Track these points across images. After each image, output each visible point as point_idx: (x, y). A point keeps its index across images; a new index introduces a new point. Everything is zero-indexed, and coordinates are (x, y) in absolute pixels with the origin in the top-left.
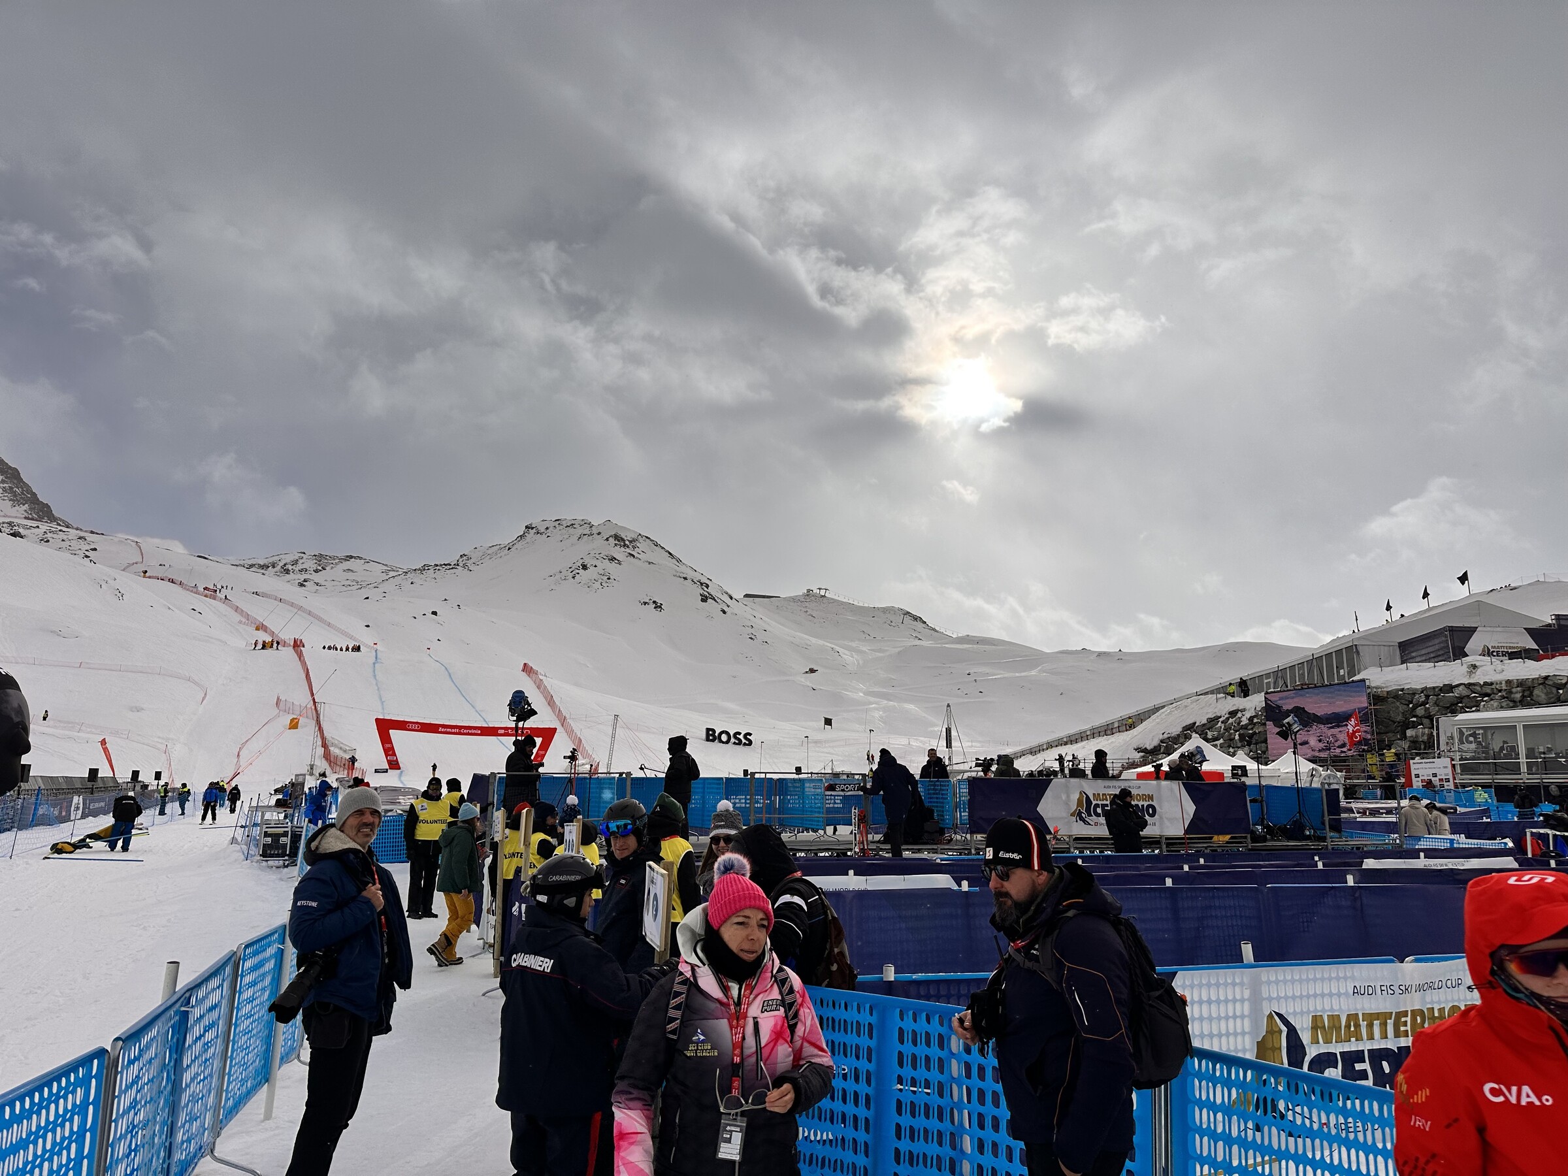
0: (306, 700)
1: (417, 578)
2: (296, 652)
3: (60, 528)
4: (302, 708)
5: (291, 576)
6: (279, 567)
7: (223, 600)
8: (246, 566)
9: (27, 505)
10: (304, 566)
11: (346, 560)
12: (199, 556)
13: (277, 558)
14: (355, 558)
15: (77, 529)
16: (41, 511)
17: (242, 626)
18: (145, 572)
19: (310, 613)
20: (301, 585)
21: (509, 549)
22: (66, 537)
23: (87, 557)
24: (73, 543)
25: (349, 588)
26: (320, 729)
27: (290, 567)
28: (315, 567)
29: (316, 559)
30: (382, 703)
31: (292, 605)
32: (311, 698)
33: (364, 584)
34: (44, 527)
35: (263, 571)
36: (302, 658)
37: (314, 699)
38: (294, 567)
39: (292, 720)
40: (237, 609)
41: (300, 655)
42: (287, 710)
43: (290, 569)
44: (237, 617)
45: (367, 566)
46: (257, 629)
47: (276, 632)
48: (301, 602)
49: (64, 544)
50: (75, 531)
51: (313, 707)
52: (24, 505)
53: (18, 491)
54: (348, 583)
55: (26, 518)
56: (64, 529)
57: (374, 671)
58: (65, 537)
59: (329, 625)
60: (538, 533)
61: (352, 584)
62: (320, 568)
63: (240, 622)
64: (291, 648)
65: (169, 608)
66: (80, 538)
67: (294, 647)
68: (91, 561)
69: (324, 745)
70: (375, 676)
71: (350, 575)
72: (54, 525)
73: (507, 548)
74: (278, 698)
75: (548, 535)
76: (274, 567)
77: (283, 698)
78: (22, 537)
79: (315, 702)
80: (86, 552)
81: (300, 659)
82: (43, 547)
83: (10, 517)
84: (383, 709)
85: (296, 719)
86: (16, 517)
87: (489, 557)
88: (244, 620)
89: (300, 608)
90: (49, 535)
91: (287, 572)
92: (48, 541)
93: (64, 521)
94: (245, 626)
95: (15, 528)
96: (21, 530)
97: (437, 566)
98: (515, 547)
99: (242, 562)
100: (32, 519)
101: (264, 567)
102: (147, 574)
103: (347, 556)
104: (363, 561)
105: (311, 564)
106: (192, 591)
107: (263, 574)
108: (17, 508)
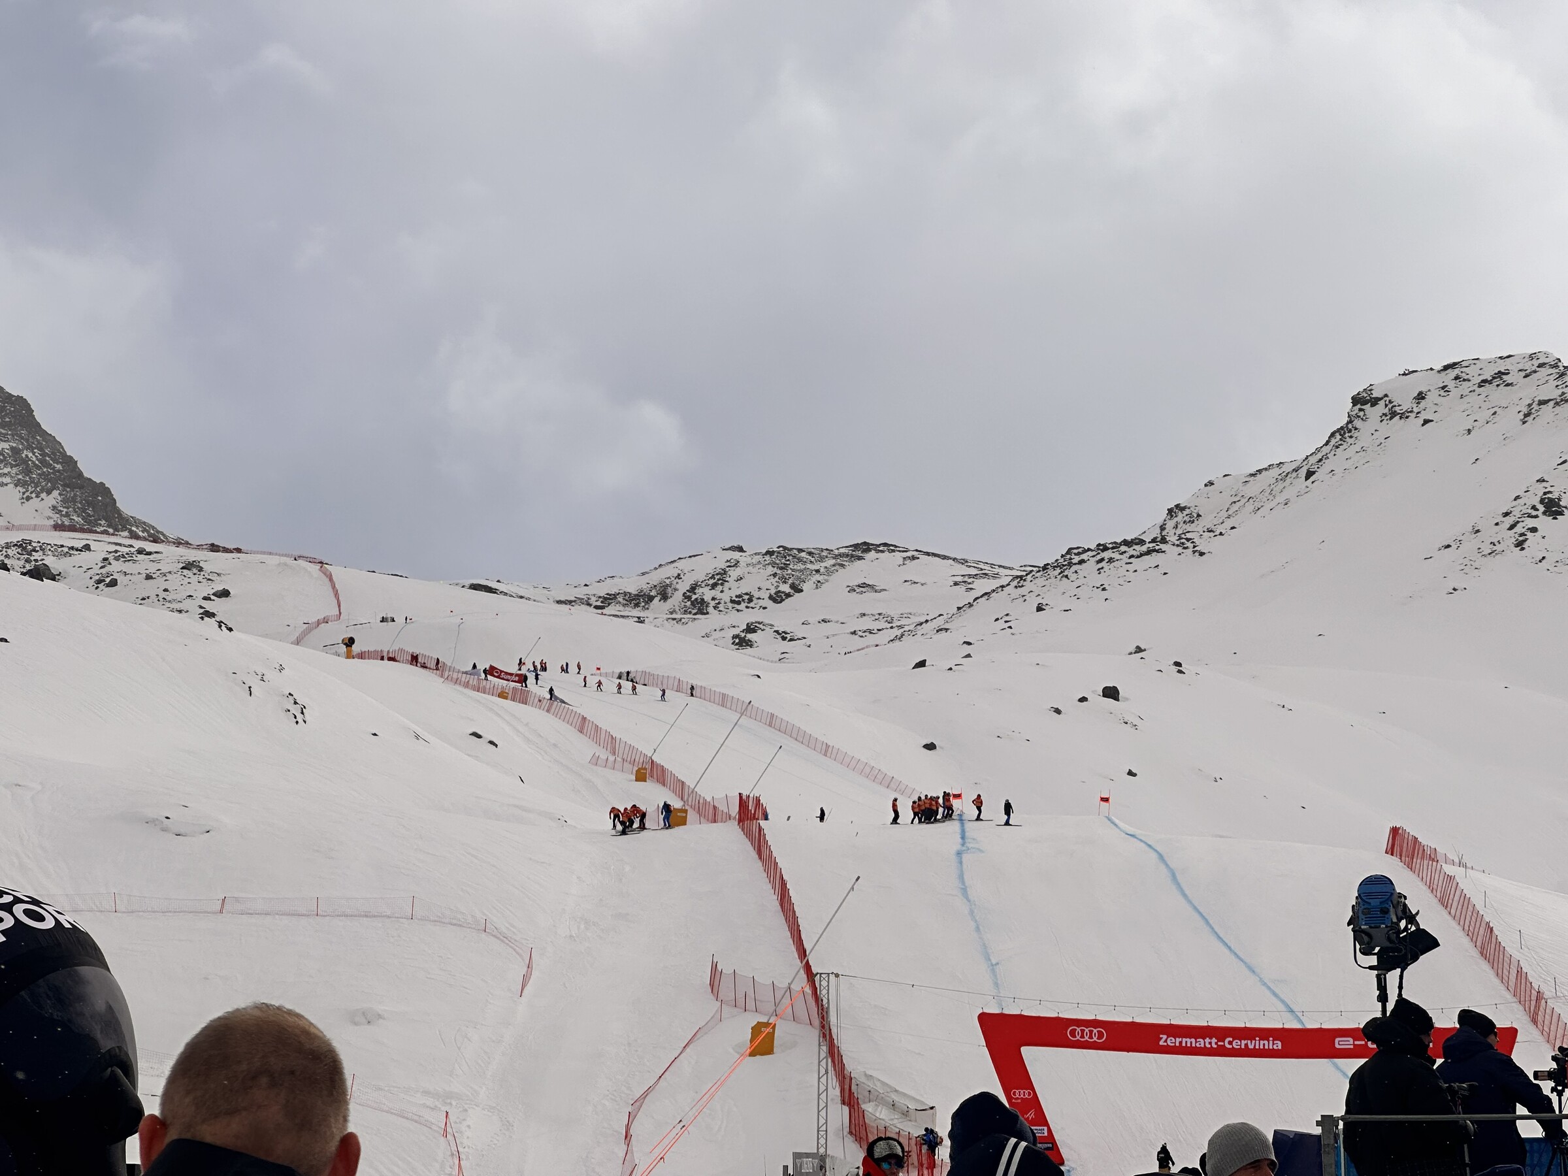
0: (788, 971)
1: (1054, 591)
2: (748, 834)
3: (138, 544)
4: (779, 995)
5: (713, 619)
6: (678, 596)
7: (546, 704)
8: (593, 601)
9: (56, 493)
10: (744, 587)
11: (852, 558)
12: (475, 587)
13: (671, 571)
14: (876, 548)
15: (178, 543)
16: (89, 504)
17: (599, 769)
18: (350, 642)
19: (771, 721)
20: (742, 642)
21: (1310, 474)
22: (155, 566)
23: (210, 615)
24: (174, 581)
25: (871, 639)
26: (834, 1053)
27: (707, 594)
28: (771, 585)
29: (773, 564)
30: (993, 967)
31: (723, 700)
32: (798, 964)
33: (909, 624)
34: (102, 546)
35: (637, 612)
36: (765, 853)
37: (808, 968)
38: (716, 593)
39: (757, 1029)
40: (583, 725)
41: (760, 845)
42: (741, 1002)
43: (707, 598)
44: (584, 748)
45: (913, 570)
46: (641, 777)
47: (690, 783)
48: (745, 691)
49: (151, 588)
50: (173, 548)
51: (808, 990)
52: (49, 493)
53: (32, 456)
54: (867, 623)
55: (58, 527)
56: (149, 547)
57: (961, 877)
58: (152, 568)
59: (826, 750)
60: (1393, 414)
61: (875, 626)
62: (786, 588)
63: (595, 761)
64: (733, 827)
65: (417, 737)
66: (188, 566)
67: (740, 821)
68: (220, 624)
69: (849, 1099)
70: (964, 891)
71: (869, 603)
72: (123, 538)
73: (1303, 472)
74: (714, 967)
75: (1424, 416)
76: (665, 597)
77: (725, 967)
78: (53, 578)
79: (810, 975)
80: (206, 604)
81: (759, 853)
82: (104, 600)
83: (20, 528)
84: (996, 984)
85: (767, 1024)
86: (35, 528)
87: (1250, 507)
88: (603, 754)
89: (747, 709)
90: (116, 567)
91: (700, 607)
92: (113, 583)
93: (145, 526)
94: (608, 772)
95: (36, 556)
96: (50, 561)
97: (1105, 549)
98: (1328, 465)
99: (581, 593)
100: (72, 528)
101: (640, 599)
102: (356, 648)
103: (856, 546)
104: (899, 556)
105: (760, 580)
106: (467, 685)
107: (640, 621)
108: (35, 502)
